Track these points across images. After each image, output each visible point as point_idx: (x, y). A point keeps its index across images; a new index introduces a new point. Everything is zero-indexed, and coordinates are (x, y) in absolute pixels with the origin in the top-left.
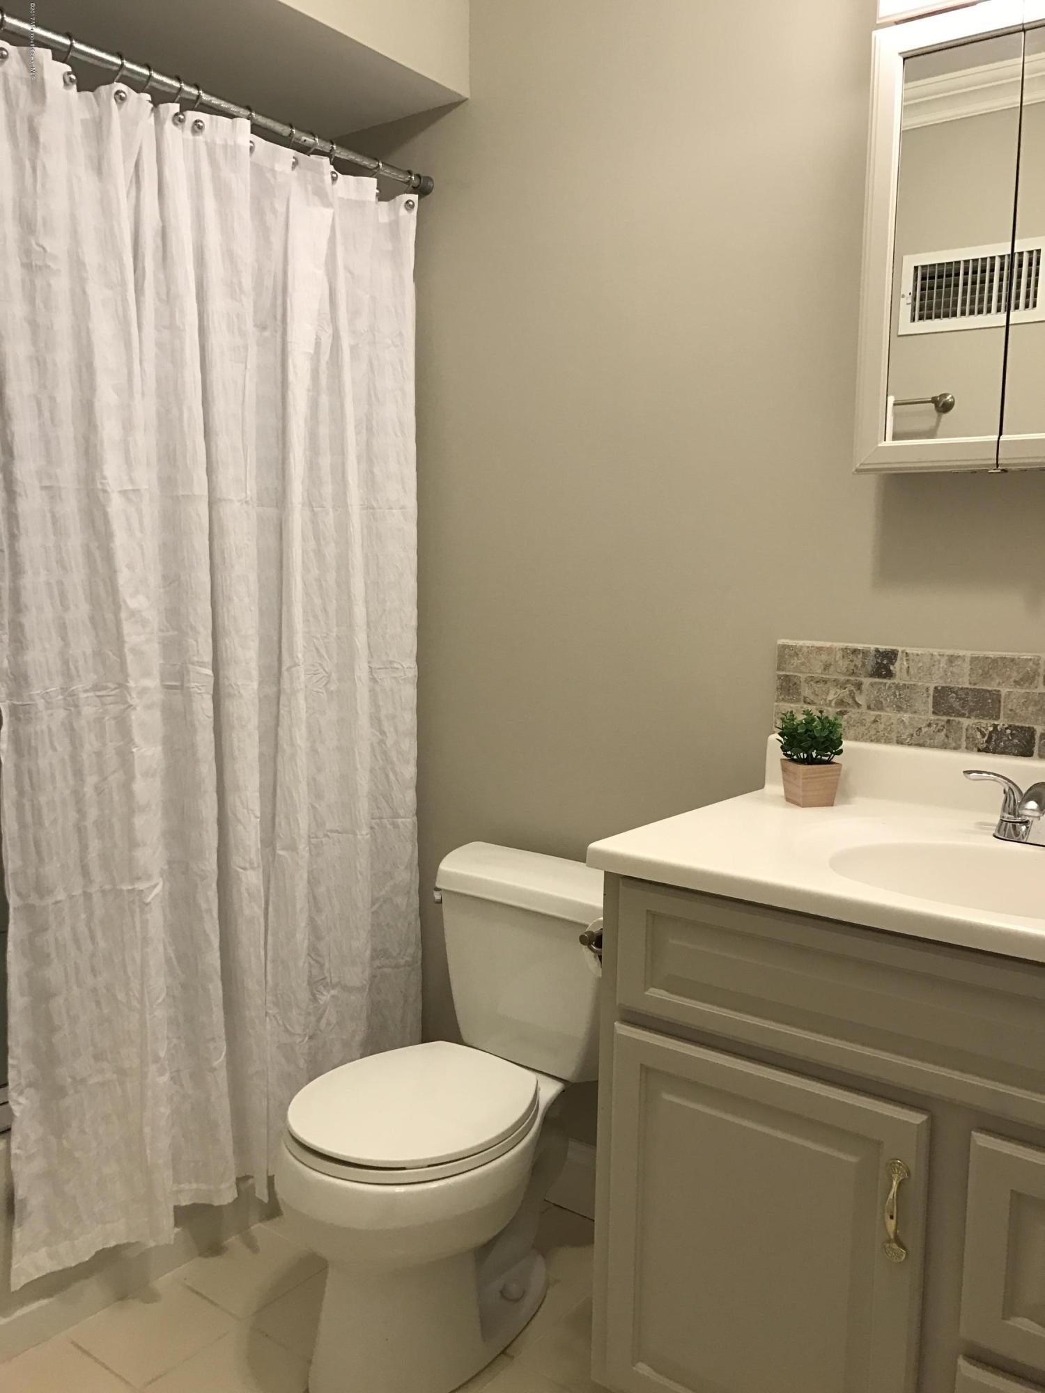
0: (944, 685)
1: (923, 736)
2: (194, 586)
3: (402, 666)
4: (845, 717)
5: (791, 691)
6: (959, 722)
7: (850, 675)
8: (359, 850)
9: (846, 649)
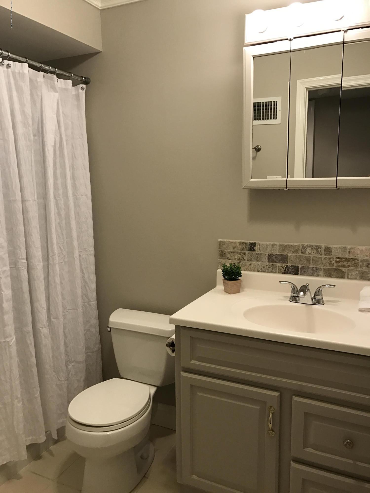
0: (271, 253)
1: (265, 269)
2: (18, 232)
3: (89, 250)
4: (241, 263)
5: (223, 256)
6: (276, 265)
7: (242, 250)
8: (79, 316)
9: (240, 242)
